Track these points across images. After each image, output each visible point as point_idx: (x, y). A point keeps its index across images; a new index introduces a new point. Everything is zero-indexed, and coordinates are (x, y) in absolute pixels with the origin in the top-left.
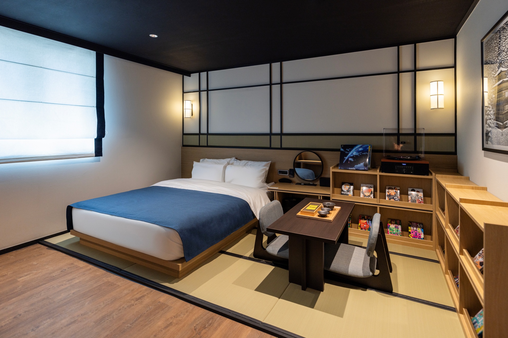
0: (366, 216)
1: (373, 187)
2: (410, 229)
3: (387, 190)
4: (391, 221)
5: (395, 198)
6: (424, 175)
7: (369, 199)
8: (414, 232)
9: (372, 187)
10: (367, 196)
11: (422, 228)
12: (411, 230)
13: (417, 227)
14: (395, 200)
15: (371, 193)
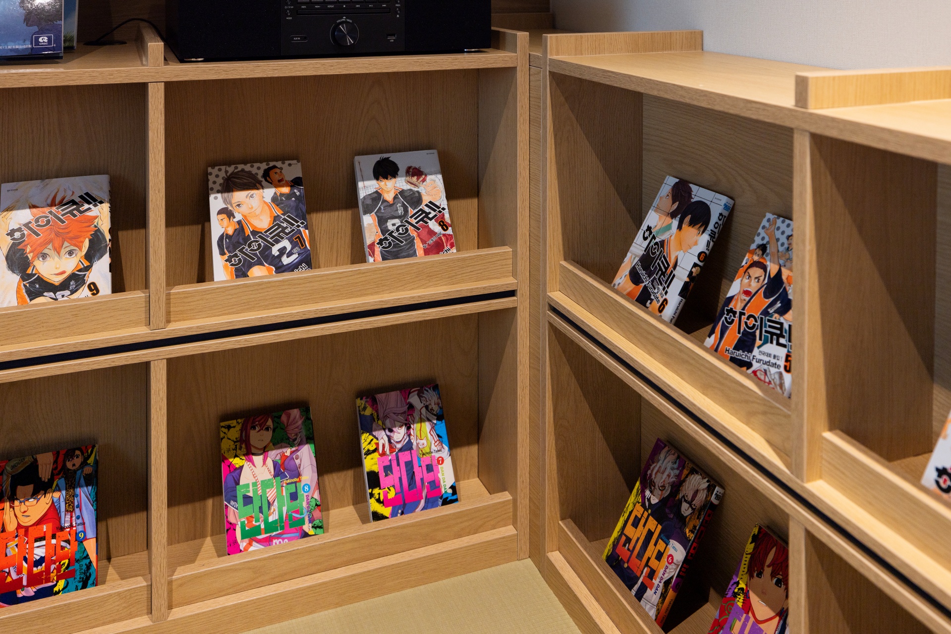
0: (44, 449)
1: (103, 193)
2: (369, 453)
3: (216, 202)
4: (245, 430)
5: (275, 251)
6: (458, 50)
7: (79, 310)
8: (394, 464)
9: (95, 193)
10: (54, 288)
11: (440, 418)
12: (376, 455)
13: (408, 419)
14: (281, 269)
15: (91, 257)
